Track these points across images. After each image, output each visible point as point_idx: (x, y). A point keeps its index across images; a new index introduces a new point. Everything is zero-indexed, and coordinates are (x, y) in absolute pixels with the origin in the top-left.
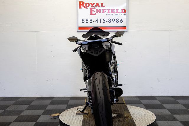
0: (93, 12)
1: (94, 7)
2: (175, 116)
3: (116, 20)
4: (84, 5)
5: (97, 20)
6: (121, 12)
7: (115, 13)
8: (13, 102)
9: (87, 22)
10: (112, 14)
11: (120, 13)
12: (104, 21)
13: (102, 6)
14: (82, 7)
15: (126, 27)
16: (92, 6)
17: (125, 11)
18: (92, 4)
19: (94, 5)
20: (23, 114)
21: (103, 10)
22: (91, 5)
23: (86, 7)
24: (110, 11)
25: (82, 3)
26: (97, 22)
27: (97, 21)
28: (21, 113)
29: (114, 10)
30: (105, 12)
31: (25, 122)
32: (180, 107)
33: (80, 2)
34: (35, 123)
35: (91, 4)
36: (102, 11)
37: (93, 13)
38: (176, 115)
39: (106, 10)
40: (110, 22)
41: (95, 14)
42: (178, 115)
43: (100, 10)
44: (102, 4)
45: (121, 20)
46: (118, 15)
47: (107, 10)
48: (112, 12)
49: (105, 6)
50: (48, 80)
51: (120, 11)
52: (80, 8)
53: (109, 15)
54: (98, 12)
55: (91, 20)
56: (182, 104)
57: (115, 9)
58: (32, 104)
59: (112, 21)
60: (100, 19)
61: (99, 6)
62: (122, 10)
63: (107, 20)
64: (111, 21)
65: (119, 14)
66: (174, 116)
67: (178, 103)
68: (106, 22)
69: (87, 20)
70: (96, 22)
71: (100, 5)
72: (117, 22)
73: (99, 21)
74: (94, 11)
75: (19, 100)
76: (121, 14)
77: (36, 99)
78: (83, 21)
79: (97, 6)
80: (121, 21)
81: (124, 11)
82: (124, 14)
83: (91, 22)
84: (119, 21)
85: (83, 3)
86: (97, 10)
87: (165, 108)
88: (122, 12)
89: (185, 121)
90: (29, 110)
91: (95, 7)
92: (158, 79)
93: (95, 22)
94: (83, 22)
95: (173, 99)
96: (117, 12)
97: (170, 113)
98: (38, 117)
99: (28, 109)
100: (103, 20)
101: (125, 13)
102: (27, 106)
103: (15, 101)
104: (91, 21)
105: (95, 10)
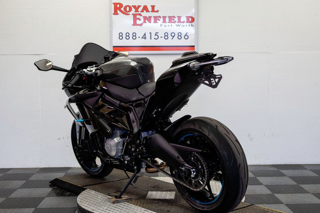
0: (138, 21)
1: (140, 12)
2: (277, 195)
3: (177, 36)
4: (122, 9)
5: (145, 35)
6: (186, 21)
7: (175, 22)
9: (128, 38)
10: (170, 24)
12: (156, 37)
13: (153, 11)
14: (119, 12)
15: (194, 46)
16: (137, 11)
17: (193, 20)
18: (136, 8)
19: (140, 9)
20: (13, 195)
21: (155, 17)
22: (133, 10)
23: (126, 13)
24: (167, 20)
25: (118, 6)
26: (145, 38)
27: (144, 37)
28: (11, 194)
29: (174, 17)
32: (286, 181)
33: (115, 4)
35: (134, 7)
36: (153, 19)
37: (137, 23)
39: (160, 17)
40: (166, 37)
41: (141, 25)
42: (284, 195)
43: (150, 17)
44: (153, 7)
45: (186, 35)
46: (181, 26)
47: (162, 18)
48: (170, 22)
49: (157, 11)
50: (60, 139)
51: (184, 19)
52: (116, 13)
53: (165, 26)
54: (146, 21)
55: (134, 34)
56: (290, 177)
57: (176, 16)
58: (32, 178)
60: (151, 33)
61: (148, 11)
62: (188, 18)
63: (161, 34)
64: (169, 36)
65: (182, 24)
67: (283, 175)
68: (159, 37)
69: (128, 34)
70: (142, 38)
71: (150, 9)
72: (180, 37)
73: (148, 36)
74: (140, 20)
75: (8, 173)
76: (185, 24)
77: (39, 170)
78: (121, 36)
79: (145, 11)
80: (186, 37)
81: (190, 19)
82: (190, 24)
83: (134, 37)
84: (183, 36)
85: (121, 5)
86: (145, 18)
87: (261, 184)
90: (24, 189)
91: (142, 13)
92: (249, 135)
94: (121, 38)
95: (275, 169)
96: (179, 21)
97: (268, 192)
99: (23, 187)
100: (156, 35)
101: (193, 24)
102: (22, 183)
104: (134, 36)
105: (142, 18)
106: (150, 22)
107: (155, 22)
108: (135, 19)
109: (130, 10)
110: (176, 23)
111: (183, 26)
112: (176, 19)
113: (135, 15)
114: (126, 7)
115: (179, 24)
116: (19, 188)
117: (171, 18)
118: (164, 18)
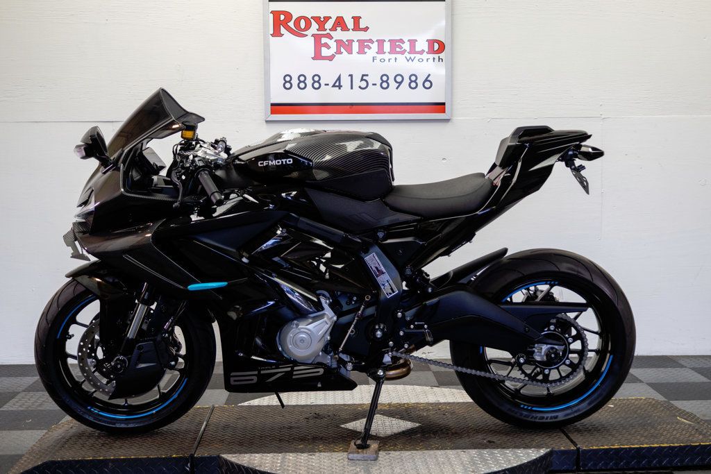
0: (324, 50)
1: (328, 31)
3: (407, 81)
4: (291, 24)
5: (339, 79)
6: (427, 50)
7: (403, 52)
9: (302, 85)
10: (393, 56)
11: (422, 52)
12: (363, 84)
13: (357, 27)
14: (283, 30)
15: (444, 104)
16: (321, 27)
17: (442, 47)
18: (321, 22)
19: (329, 25)
21: (361, 42)
22: (315, 26)
23: (298, 32)
24: (387, 47)
25: (282, 17)
26: (340, 87)
27: (338, 84)
29: (402, 41)
30: (366, 50)
33: (276, 14)
35: (317, 19)
36: (355, 46)
37: (323, 55)
39: (371, 41)
40: (385, 85)
41: (331, 58)
43: (350, 42)
44: (356, 20)
45: (426, 80)
46: (416, 60)
47: (376, 44)
48: (392, 51)
51: (422, 45)
52: (277, 33)
53: (382, 60)
54: (342, 50)
55: (316, 78)
56: (650, 384)
57: (406, 40)
59: (393, 84)
60: (351, 76)
61: (345, 28)
62: (431, 42)
63: (374, 78)
64: (391, 81)
65: (418, 56)
68: (370, 84)
69: (302, 79)
70: (334, 86)
71: (350, 24)
73: (345, 81)
74: (328, 47)
76: (425, 56)
78: (287, 82)
79: (339, 29)
80: (427, 84)
81: (436, 47)
82: (436, 56)
83: (316, 85)
84: (420, 82)
85: (288, 16)
86: (339, 43)
88: (431, 51)
91: (332, 33)
93: (331, 84)
94: (288, 85)
96: (412, 51)
100: (362, 80)
101: (442, 55)
104: (317, 82)
105: (332, 44)
106: (350, 52)
107: (361, 51)
108: (318, 45)
109: (308, 26)
110: (406, 54)
111: (421, 60)
112: (406, 46)
113: (317, 38)
114: (299, 19)
115: (412, 56)
117: (396, 45)
118: (381, 42)
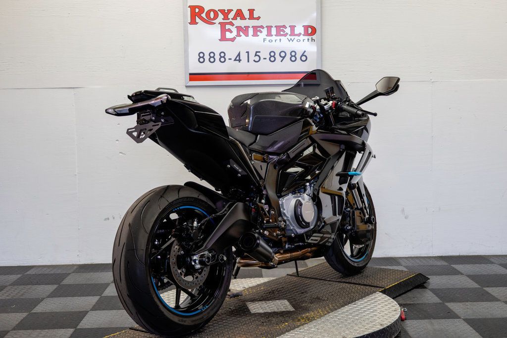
0: (228, 34)
1: (231, 20)
3: (288, 56)
4: (204, 15)
5: (239, 55)
6: (303, 33)
7: (286, 35)
8: (14, 277)
9: (212, 60)
10: (278, 38)
11: (299, 35)
12: (257, 59)
13: (252, 17)
14: (198, 20)
16: (226, 17)
17: (314, 31)
18: (226, 13)
19: (231, 15)
20: (39, 309)
21: (255, 28)
22: (221, 16)
23: (209, 21)
24: (274, 31)
25: (197, 10)
26: (240, 60)
27: (238, 59)
28: (35, 306)
29: (284, 27)
30: (259, 33)
31: (46, 330)
32: (461, 282)
33: (193, 8)
34: (71, 331)
35: (222, 11)
36: (251, 31)
37: (227, 37)
38: (452, 304)
39: (262, 27)
40: (272, 59)
41: (233, 40)
42: (459, 304)
43: (247, 27)
44: (251, 11)
45: (303, 55)
46: (295, 41)
47: (266, 29)
48: (278, 34)
49: (258, 18)
50: (108, 219)
51: (299, 29)
52: (193, 22)
53: (271, 41)
54: (241, 34)
55: (222, 55)
56: (469, 276)
57: (287, 26)
58: (67, 281)
59: (278, 59)
60: (248, 52)
61: (243, 18)
62: (306, 28)
63: (264, 54)
64: (277, 56)
65: (297, 38)
66: (447, 306)
67: (457, 273)
68: (262, 59)
69: (212, 55)
70: (235, 60)
71: (247, 15)
72: (293, 59)
73: (244, 57)
74: (231, 32)
75: (28, 273)
76: (302, 37)
77: (77, 269)
78: (201, 58)
79: (238, 18)
80: (304, 58)
81: (310, 30)
82: (310, 37)
83: (222, 60)
84: (298, 56)
85: (202, 9)
86: (239, 29)
88: (306, 34)
89: (479, 319)
90: (55, 299)
91: (234, 21)
92: (403, 210)
94: (202, 60)
95: (444, 263)
96: (293, 34)
97: (436, 300)
98: (82, 314)
99: (53, 295)
100: (256, 55)
101: (314, 37)
102: (51, 288)
103: (19, 276)
104: (223, 57)
105: (234, 29)
106: (247, 35)
107: (255, 35)
108: (224, 30)
109: (216, 16)
110: (288, 36)
111: (299, 41)
112: (288, 30)
113: (223, 25)
114: (209, 11)
115: (292, 37)
116: (49, 297)
117: (280, 29)
118: (269, 28)
